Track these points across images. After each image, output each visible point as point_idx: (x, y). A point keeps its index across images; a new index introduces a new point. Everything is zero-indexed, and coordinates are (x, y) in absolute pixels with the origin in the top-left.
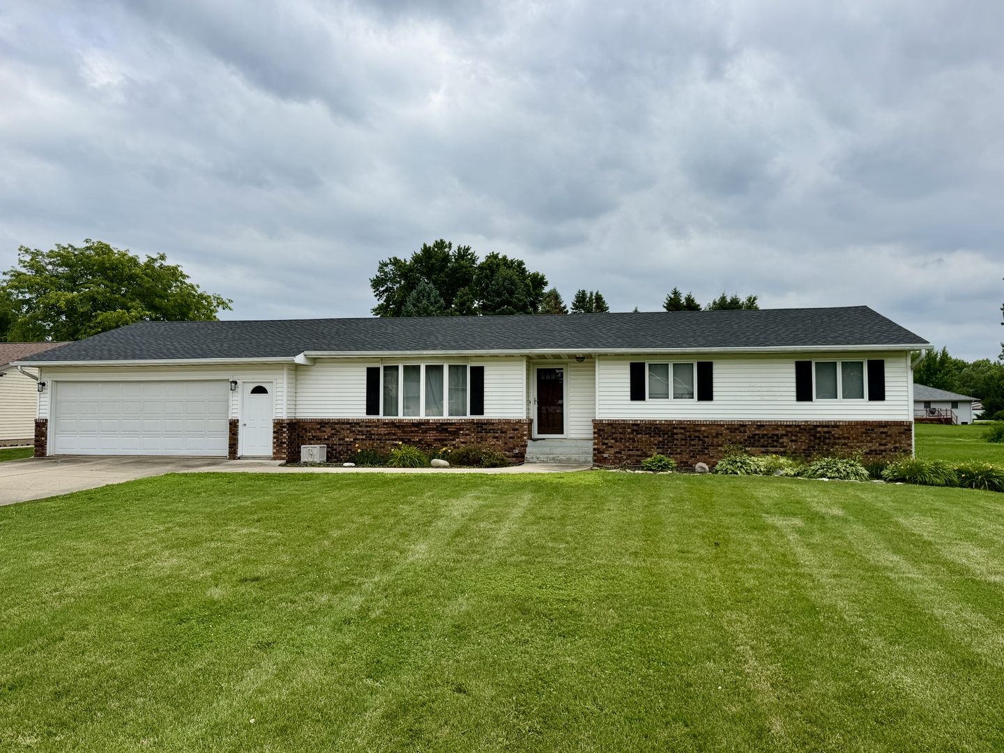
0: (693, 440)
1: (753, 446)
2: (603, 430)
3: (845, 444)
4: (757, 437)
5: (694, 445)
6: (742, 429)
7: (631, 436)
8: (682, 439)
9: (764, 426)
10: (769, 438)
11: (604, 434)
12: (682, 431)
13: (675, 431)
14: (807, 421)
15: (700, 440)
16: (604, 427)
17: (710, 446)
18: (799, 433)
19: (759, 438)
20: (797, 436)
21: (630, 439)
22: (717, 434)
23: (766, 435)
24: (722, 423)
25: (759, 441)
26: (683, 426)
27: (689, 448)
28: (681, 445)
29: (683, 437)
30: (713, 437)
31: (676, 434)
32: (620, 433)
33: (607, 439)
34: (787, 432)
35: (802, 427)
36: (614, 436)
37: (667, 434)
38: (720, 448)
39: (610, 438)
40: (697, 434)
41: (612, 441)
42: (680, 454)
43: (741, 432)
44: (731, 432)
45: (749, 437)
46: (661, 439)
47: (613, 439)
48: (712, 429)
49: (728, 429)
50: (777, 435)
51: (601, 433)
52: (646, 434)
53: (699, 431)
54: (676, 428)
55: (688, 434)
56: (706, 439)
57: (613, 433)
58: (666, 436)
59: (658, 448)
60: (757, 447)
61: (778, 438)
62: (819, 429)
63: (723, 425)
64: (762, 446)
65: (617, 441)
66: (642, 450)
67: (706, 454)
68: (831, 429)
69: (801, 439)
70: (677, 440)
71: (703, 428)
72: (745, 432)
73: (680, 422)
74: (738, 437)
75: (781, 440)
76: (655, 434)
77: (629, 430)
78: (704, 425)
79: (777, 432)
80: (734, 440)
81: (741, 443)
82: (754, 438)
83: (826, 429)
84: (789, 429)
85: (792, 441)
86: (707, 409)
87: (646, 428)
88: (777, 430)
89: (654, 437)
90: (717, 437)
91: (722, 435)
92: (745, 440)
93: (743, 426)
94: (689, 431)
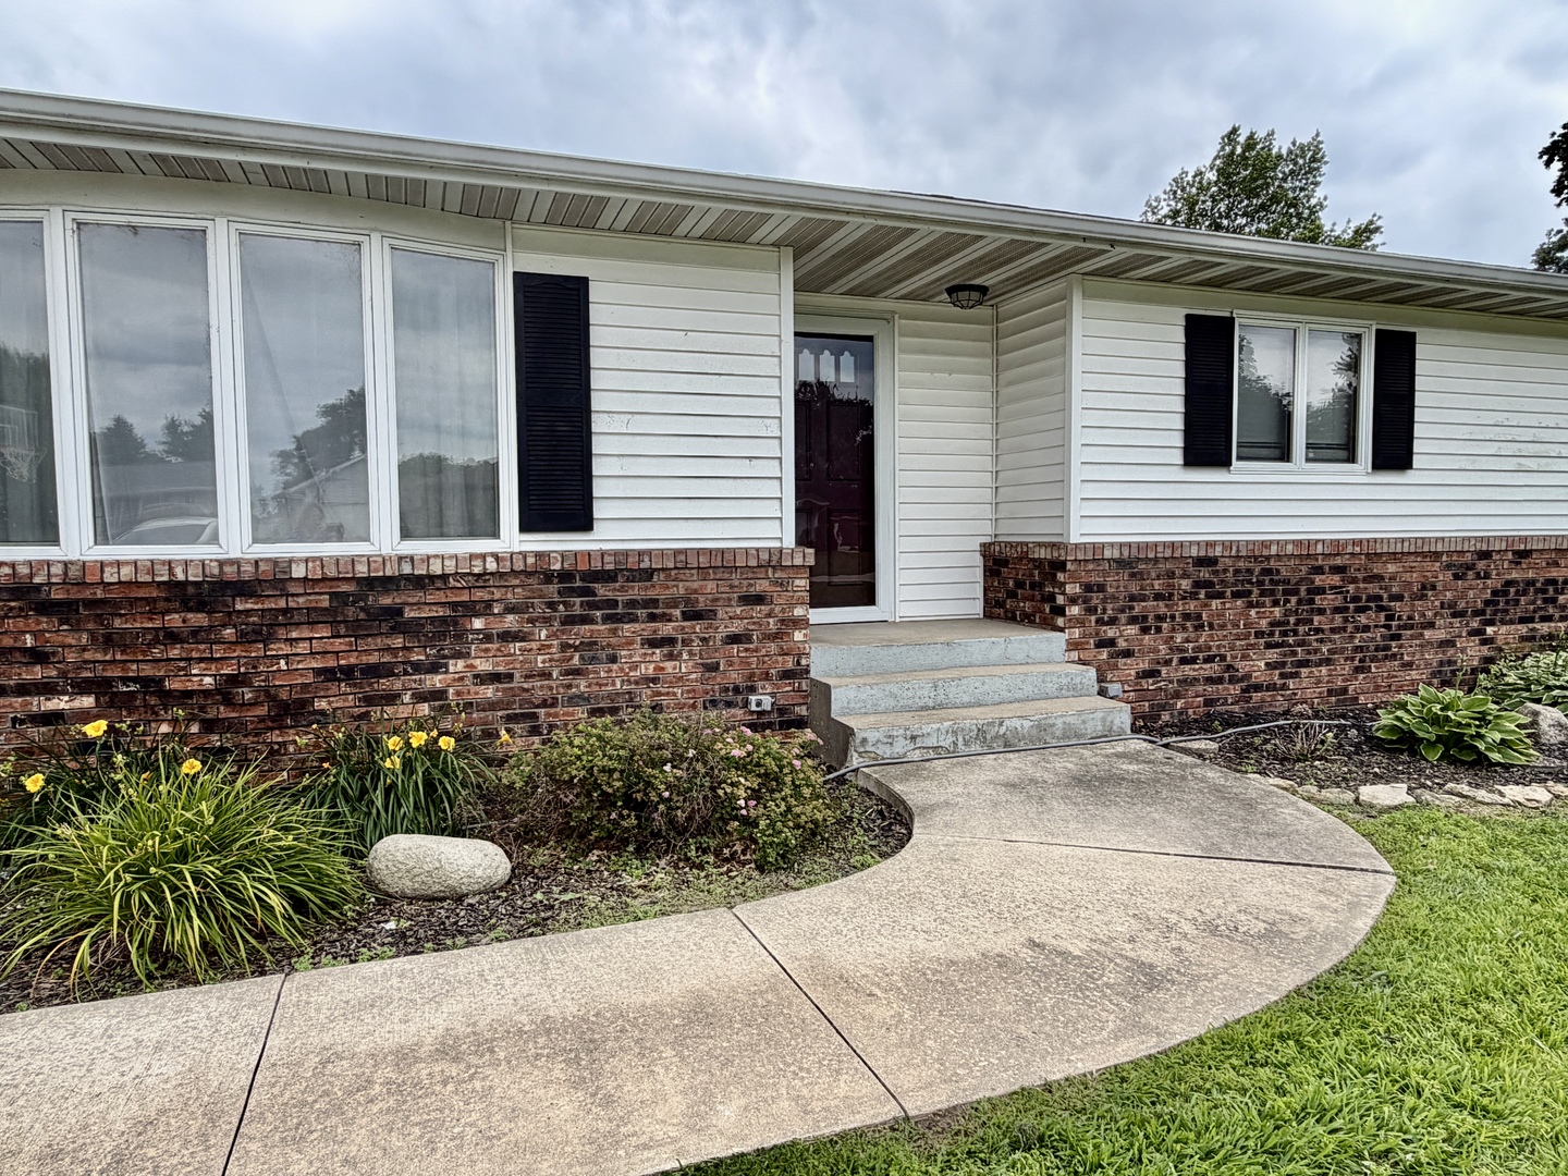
0: (1364, 610)
1: (1503, 622)
2: (1101, 588)
4: (1512, 591)
5: (1366, 629)
6: (1481, 565)
7: (1192, 606)
8: (1337, 610)
9: (1526, 554)
10: (1537, 591)
11: (1104, 601)
12: (1336, 579)
13: (1318, 580)
15: (1381, 609)
16: (1105, 573)
17: (1405, 627)
19: (1517, 592)
21: (1186, 617)
22: (1424, 587)
23: (1532, 582)
24: (1439, 548)
25: (1517, 602)
26: (1338, 561)
27: (1352, 638)
28: (1333, 630)
29: (1339, 602)
30: (1413, 597)
31: (1321, 591)
32: (1158, 597)
33: (1113, 621)
36: (1138, 608)
37: (1296, 592)
38: (1427, 634)
39: (1123, 617)
40: (1373, 588)
41: (1132, 630)
42: (1328, 662)
43: (1478, 576)
44: (1456, 577)
45: (1495, 593)
46: (1277, 612)
47: (1133, 620)
48: (1411, 570)
49: (1449, 566)
50: (1553, 582)
51: (1096, 598)
52: (1236, 595)
53: (1380, 577)
54: (1319, 570)
55: (1351, 588)
56: (1396, 605)
57: (1133, 598)
58: (1294, 600)
59: (1269, 646)
60: (1511, 622)
61: (1556, 591)
63: (1437, 555)
64: (1522, 621)
65: (1145, 630)
66: (1223, 658)
67: (1394, 655)
70: (1321, 612)
71: (1391, 568)
72: (1487, 576)
73: (1337, 547)
74: (1471, 594)
75: (1561, 599)
76: (1263, 593)
77: (1184, 583)
78: (1395, 557)
79: (1554, 573)
80: (1462, 605)
81: (1477, 613)
82: (1506, 593)
86: (1395, 500)
87: (1237, 572)
88: (1557, 564)
89: (1258, 605)
90: (1423, 597)
91: (1434, 587)
92: (1487, 603)
93: (1485, 555)
94: (1354, 581)
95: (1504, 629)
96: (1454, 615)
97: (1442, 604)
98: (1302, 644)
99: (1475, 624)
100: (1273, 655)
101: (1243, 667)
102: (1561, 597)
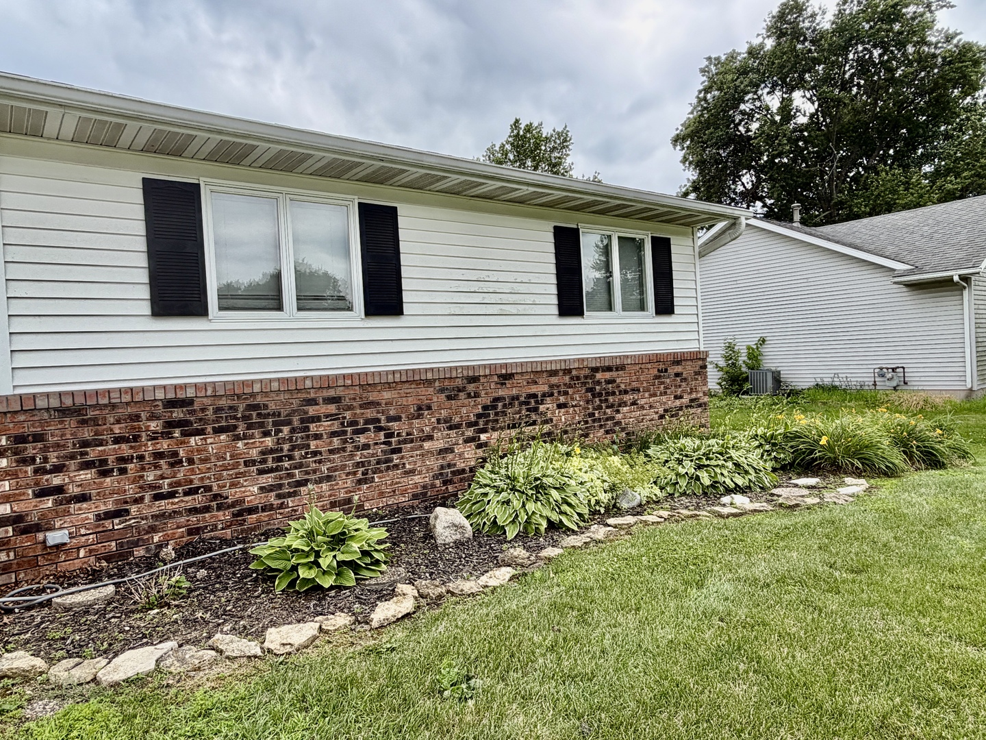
0: (363, 431)
1: (494, 429)
2: (38, 438)
3: (634, 403)
4: (500, 405)
5: (366, 446)
6: (471, 388)
7: (164, 445)
8: (333, 434)
9: (509, 376)
10: (521, 404)
12: (332, 408)
13: (312, 411)
14: (583, 360)
15: (380, 429)
17: (405, 442)
18: (570, 386)
19: (505, 406)
20: (566, 393)
21: (158, 455)
22: (420, 408)
23: (517, 398)
24: (430, 376)
25: (504, 414)
26: (332, 393)
27: (352, 456)
28: (331, 452)
29: (336, 426)
30: (412, 417)
31: (316, 419)
32: (119, 440)
33: (59, 469)
34: (551, 386)
35: (574, 373)
37: (289, 423)
38: (427, 445)
39: (72, 464)
40: (370, 413)
42: (329, 478)
43: (469, 396)
44: (449, 398)
45: (485, 408)
46: (269, 442)
47: (87, 465)
48: (406, 395)
49: (441, 390)
50: (534, 396)
51: (31, 450)
52: (218, 431)
53: (375, 404)
54: (313, 402)
55: (348, 414)
56: (394, 425)
57: (85, 444)
58: (286, 430)
59: (261, 472)
60: (502, 429)
61: (537, 402)
62: (599, 376)
63: (429, 383)
64: (511, 427)
65: (105, 473)
66: (208, 488)
67: (396, 466)
68: (614, 374)
69: (572, 399)
70: (317, 437)
71: (387, 395)
72: (477, 395)
73: (327, 382)
74: (464, 410)
75: (542, 408)
76: (250, 427)
77: (154, 425)
78: (389, 386)
79: (534, 389)
80: (457, 419)
81: (470, 425)
82: (495, 407)
83: (608, 375)
84: (554, 380)
85: (560, 406)
86: (392, 340)
87: (218, 410)
88: (536, 383)
89: (245, 437)
90: (419, 416)
91: (429, 408)
92: (479, 416)
93: (474, 379)
94: (350, 408)
95: (495, 435)
96: (450, 428)
97: (439, 421)
98: (300, 466)
99: (470, 433)
100: (268, 479)
101: (233, 494)
102: (541, 407)
